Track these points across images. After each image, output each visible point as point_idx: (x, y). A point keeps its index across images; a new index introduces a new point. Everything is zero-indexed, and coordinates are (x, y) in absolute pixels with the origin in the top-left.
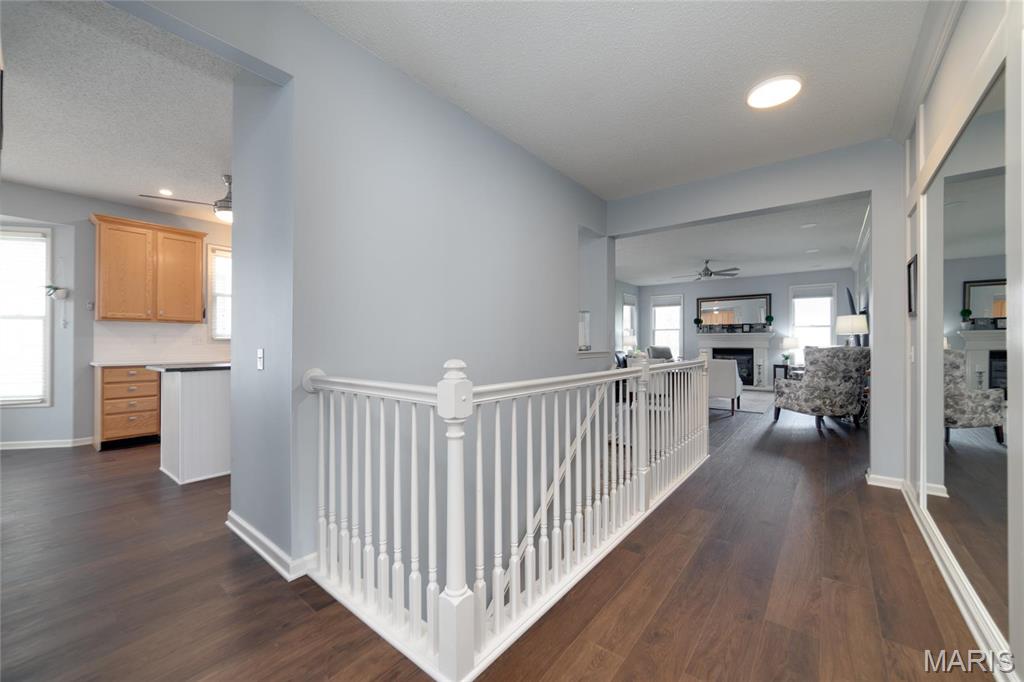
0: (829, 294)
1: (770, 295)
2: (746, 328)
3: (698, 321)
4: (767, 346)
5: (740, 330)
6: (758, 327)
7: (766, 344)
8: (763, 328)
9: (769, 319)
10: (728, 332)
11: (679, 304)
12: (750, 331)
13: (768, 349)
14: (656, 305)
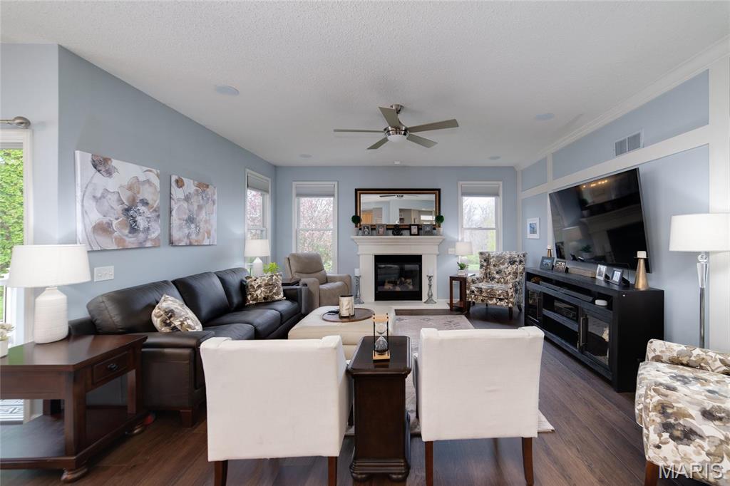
0: (495, 194)
1: (439, 190)
2: (414, 230)
3: (356, 219)
4: (437, 252)
5: (407, 232)
6: (428, 229)
7: (435, 249)
8: (432, 230)
9: (440, 219)
10: (394, 234)
11: (333, 195)
12: (418, 234)
13: (438, 255)
14: (300, 195)
